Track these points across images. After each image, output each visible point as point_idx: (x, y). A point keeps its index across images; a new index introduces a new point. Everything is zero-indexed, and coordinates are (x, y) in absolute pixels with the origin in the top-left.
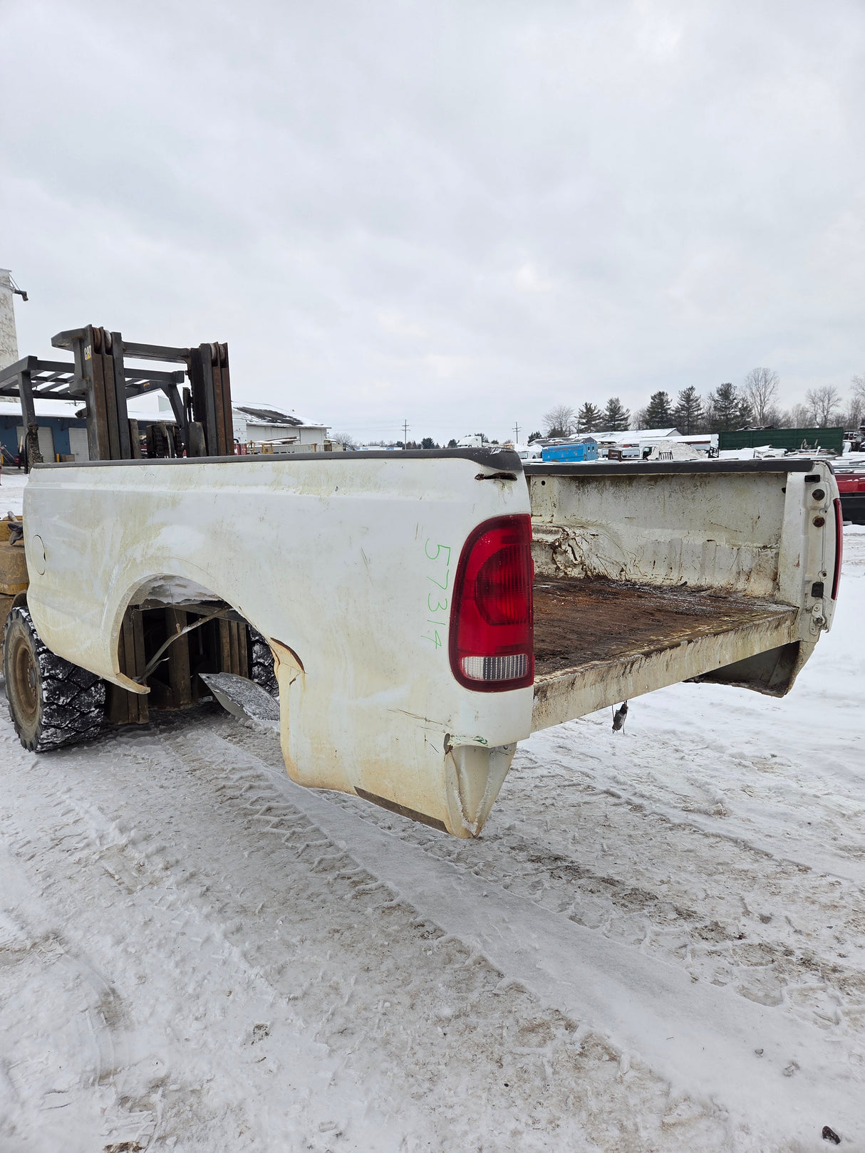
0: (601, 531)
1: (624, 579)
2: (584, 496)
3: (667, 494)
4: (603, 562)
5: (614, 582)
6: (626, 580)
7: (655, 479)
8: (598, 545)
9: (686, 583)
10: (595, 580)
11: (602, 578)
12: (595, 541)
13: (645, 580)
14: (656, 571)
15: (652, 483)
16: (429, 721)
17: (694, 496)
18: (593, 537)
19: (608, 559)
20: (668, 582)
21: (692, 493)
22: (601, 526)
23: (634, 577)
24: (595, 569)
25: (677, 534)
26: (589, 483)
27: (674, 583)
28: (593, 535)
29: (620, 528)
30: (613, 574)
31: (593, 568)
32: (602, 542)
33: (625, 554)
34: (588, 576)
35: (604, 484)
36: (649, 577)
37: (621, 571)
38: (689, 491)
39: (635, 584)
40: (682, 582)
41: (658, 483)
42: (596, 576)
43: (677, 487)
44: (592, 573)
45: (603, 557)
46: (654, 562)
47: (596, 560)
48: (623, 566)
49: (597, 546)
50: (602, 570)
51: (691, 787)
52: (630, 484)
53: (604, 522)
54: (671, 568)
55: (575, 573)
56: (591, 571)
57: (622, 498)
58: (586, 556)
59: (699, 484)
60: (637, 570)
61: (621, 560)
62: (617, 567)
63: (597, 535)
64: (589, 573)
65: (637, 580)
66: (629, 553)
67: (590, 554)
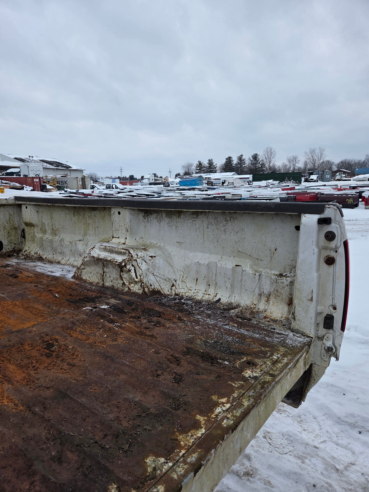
0: (159, 252)
1: (174, 293)
2: (148, 224)
3: (206, 226)
4: (158, 279)
5: (166, 296)
6: (176, 295)
7: (197, 214)
8: (155, 265)
9: (220, 299)
10: (151, 295)
11: (156, 293)
12: (152, 262)
13: (190, 294)
14: (198, 287)
15: (195, 216)
17: (225, 229)
18: (151, 258)
19: (162, 277)
20: (206, 297)
21: (224, 226)
22: (160, 248)
23: (182, 291)
24: (151, 286)
25: (214, 258)
26: (151, 214)
27: (211, 297)
28: (152, 257)
29: (172, 250)
30: (166, 289)
31: (149, 285)
32: (158, 262)
33: (176, 271)
34: (145, 292)
35: (162, 216)
36: (192, 292)
37: (172, 286)
38: (221, 225)
39: (182, 298)
40: (217, 299)
41: (199, 217)
42: (152, 291)
43: (213, 221)
44: (149, 290)
45: (158, 274)
46: (197, 279)
47: (152, 277)
48: (174, 282)
49: (154, 266)
50: (157, 286)
52: (179, 216)
53: (162, 245)
54: (209, 285)
55: (136, 288)
56: (148, 287)
57: (174, 227)
58: (145, 275)
59: (228, 219)
60: (184, 284)
61: (172, 277)
62: (169, 283)
63: (155, 257)
64: (146, 289)
65: (184, 294)
66: (178, 271)
67: (148, 273)
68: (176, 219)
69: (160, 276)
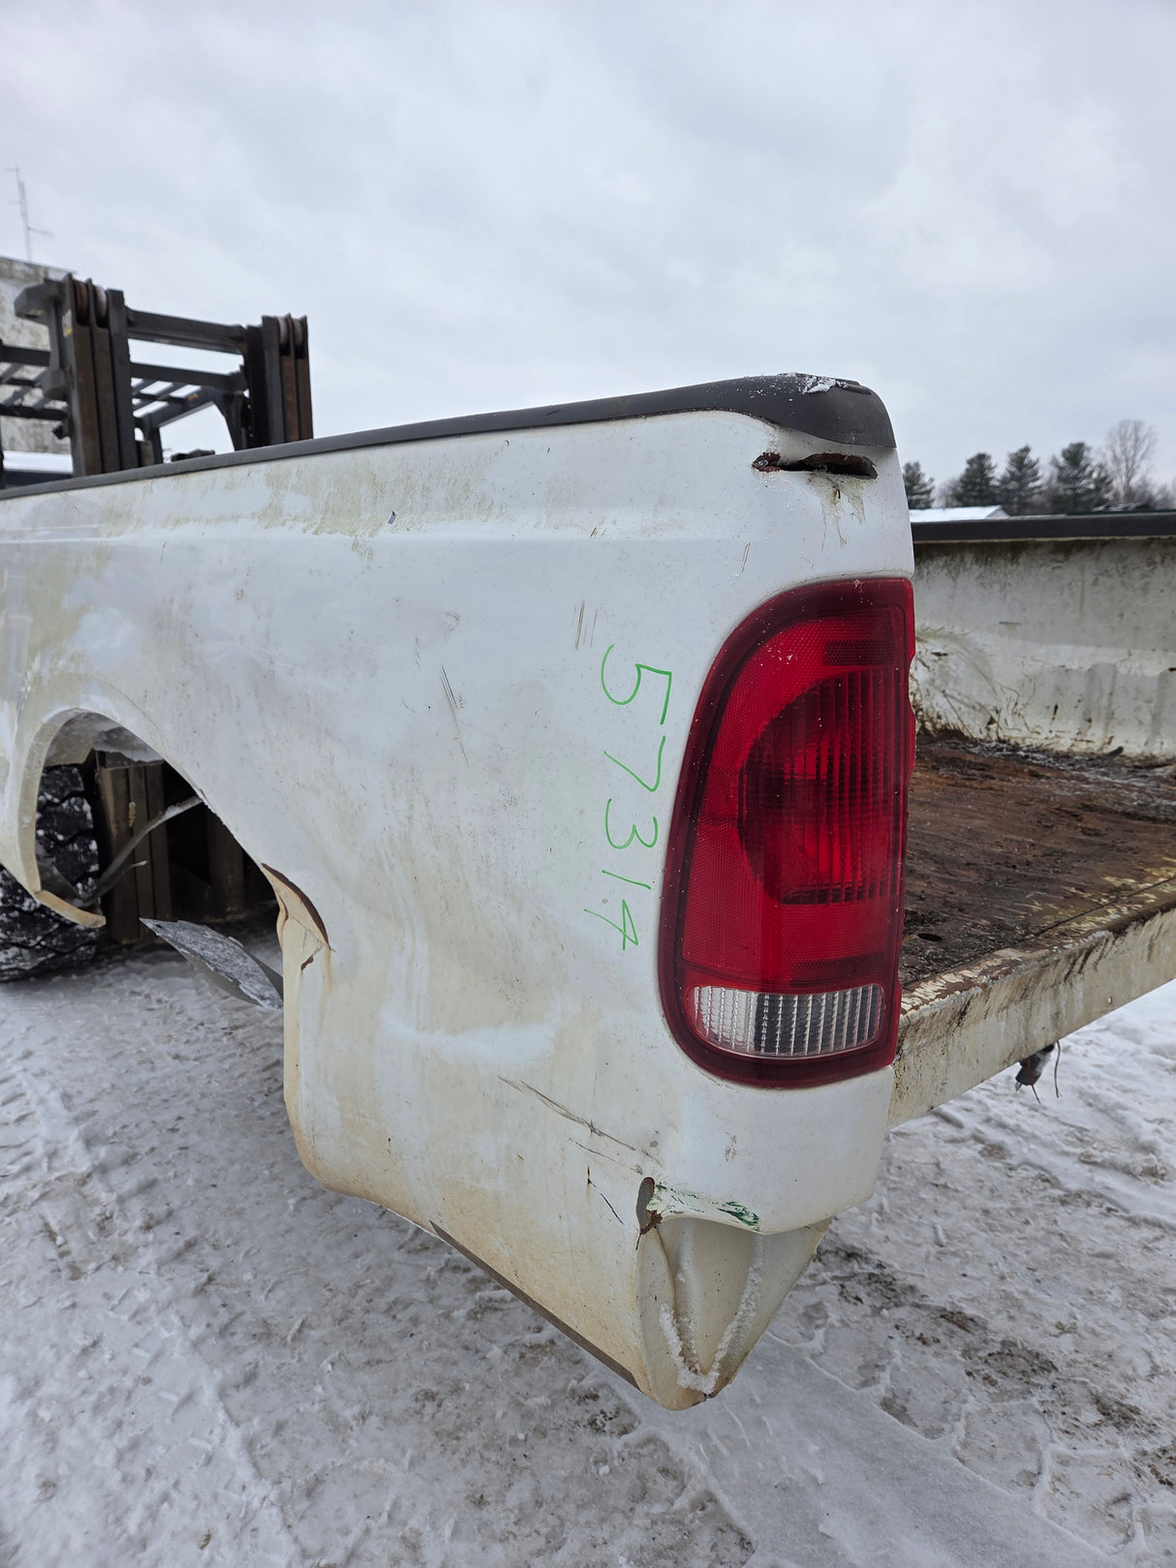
0: (951, 647)
1: (994, 737)
2: (920, 582)
3: (1089, 577)
4: (956, 704)
5: (975, 742)
6: (999, 740)
7: (1065, 551)
8: (947, 673)
9: (1120, 749)
10: (939, 739)
11: (952, 734)
12: (941, 666)
13: (1037, 741)
14: (1058, 726)
15: (1061, 557)
16: (601, 1134)
17: (1147, 584)
18: (936, 658)
19: (966, 700)
20: (1082, 747)
21: (1143, 576)
22: (952, 637)
23: (1014, 734)
24: (939, 717)
25: (1106, 656)
26: (931, 558)
27: (1095, 747)
28: (938, 654)
29: (989, 641)
30: (975, 728)
31: (935, 716)
32: (953, 667)
33: (998, 689)
34: (926, 731)
35: (962, 560)
36: (1042, 736)
37: (990, 723)
38: (1136, 574)
39: (1016, 748)
40: (1113, 747)
41: (1072, 558)
42: (941, 730)
43: (1113, 565)
44: (934, 725)
45: (955, 694)
46: (1056, 708)
47: (939, 699)
48: (994, 714)
49: (945, 675)
50: (952, 720)
51: (1088, 1109)
52: (1014, 559)
53: (957, 630)
54: (1090, 721)
56: (931, 720)
57: (997, 587)
58: (924, 693)
59: (1158, 559)
60: (1019, 721)
61: (990, 702)
62: (981, 715)
63: (945, 655)
64: (929, 726)
65: (1019, 741)
66: (1005, 690)
67: (931, 689)
68: (1005, 566)
69: (959, 697)
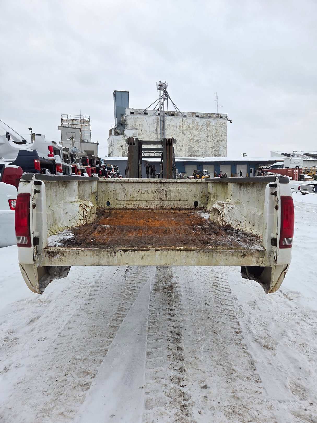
0: (238, 206)
1: (237, 228)
3: (256, 191)
4: (232, 220)
5: (232, 229)
9: (253, 232)
10: (225, 227)
11: (229, 226)
12: (232, 211)
14: (249, 226)
18: (232, 209)
23: (242, 228)
25: (256, 210)
27: (250, 231)
28: (232, 208)
30: (234, 226)
31: (226, 222)
32: (234, 211)
33: (243, 217)
34: (223, 225)
36: (246, 229)
37: (238, 225)
39: (240, 231)
42: (227, 225)
44: (225, 224)
45: (232, 217)
46: (250, 222)
47: (229, 218)
48: (240, 223)
49: (232, 213)
50: (229, 223)
53: (242, 203)
54: (253, 225)
55: (221, 223)
58: (225, 216)
60: (245, 225)
61: (240, 220)
62: (237, 223)
63: (234, 208)
64: (224, 224)
65: (242, 229)
66: (244, 217)
67: (227, 216)
69: (233, 218)
